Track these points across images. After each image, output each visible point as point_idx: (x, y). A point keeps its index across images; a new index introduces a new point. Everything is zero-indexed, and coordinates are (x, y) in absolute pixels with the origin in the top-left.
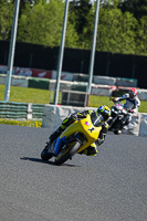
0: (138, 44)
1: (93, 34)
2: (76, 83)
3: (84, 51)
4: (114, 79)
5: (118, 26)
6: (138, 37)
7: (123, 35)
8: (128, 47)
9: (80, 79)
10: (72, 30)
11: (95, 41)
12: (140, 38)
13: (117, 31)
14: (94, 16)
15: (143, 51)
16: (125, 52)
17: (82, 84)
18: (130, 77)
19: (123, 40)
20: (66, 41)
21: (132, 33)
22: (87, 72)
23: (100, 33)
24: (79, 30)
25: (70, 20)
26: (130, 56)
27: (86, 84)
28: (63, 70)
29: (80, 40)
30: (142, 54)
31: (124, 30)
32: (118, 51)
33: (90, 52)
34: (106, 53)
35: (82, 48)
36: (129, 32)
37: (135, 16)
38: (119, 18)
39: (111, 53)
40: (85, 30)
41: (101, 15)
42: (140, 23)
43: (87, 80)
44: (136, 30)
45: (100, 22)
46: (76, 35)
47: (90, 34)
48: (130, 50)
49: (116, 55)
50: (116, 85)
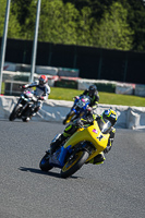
0: (80, 35)
1: (35, 24)
2: (19, 73)
3: (26, 41)
4: (56, 69)
5: (59, 17)
6: (79, 28)
7: (65, 26)
8: (69, 37)
9: (22, 70)
10: (15, 21)
11: (37, 32)
12: (82, 29)
13: (58, 22)
14: (36, 7)
15: (84, 41)
16: (67, 43)
17: (25, 74)
18: (72, 67)
19: (64, 31)
20: (9, 32)
21: (73, 24)
22: (30, 63)
23: (41, 24)
24: (21, 20)
25: (12, 11)
26: (72, 46)
27: (28, 74)
28: (6, 61)
29: (23, 30)
30: (84, 44)
31: (66, 21)
32: (59, 41)
33: (32, 42)
34: (48, 44)
35: (24, 38)
36: (70, 22)
37: (76, 7)
38: (60, 9)
39: (52, 44)
40: (28, 21)
41: (43, 6)
42: (81, 14)
43: (29, 70)
44: (77, 20)
45: (42, 13)
46: (18, 26)
47: (32, 25)
48: (71, 41)
49: (58, 45)
50: (58, 75)
